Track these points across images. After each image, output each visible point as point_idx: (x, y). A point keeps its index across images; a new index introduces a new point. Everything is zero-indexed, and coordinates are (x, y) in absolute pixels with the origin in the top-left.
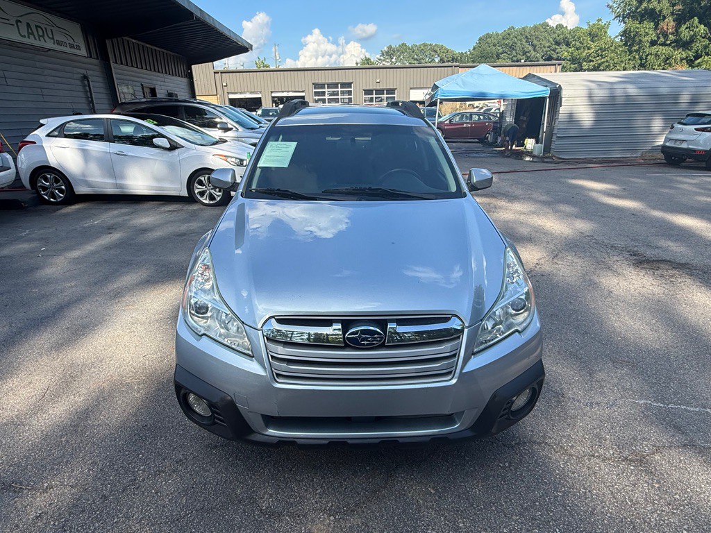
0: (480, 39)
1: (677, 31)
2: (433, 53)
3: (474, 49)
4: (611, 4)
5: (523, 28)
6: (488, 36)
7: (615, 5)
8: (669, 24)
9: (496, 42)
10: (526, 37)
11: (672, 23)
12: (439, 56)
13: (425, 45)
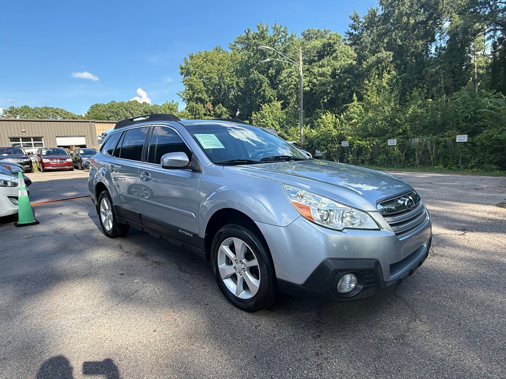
0: (91, 107)
1: (214, 109)
2: (56, 114)
3: (88, 113)
4: (179, 93)
5: (122, 102)
6: (97, 105)
7: (181, 94)
8: (209, 106)
9: (105, 110)
10: (125, 108)
11: (211, 105)
12: (61, 116)
13: (46, 108)
